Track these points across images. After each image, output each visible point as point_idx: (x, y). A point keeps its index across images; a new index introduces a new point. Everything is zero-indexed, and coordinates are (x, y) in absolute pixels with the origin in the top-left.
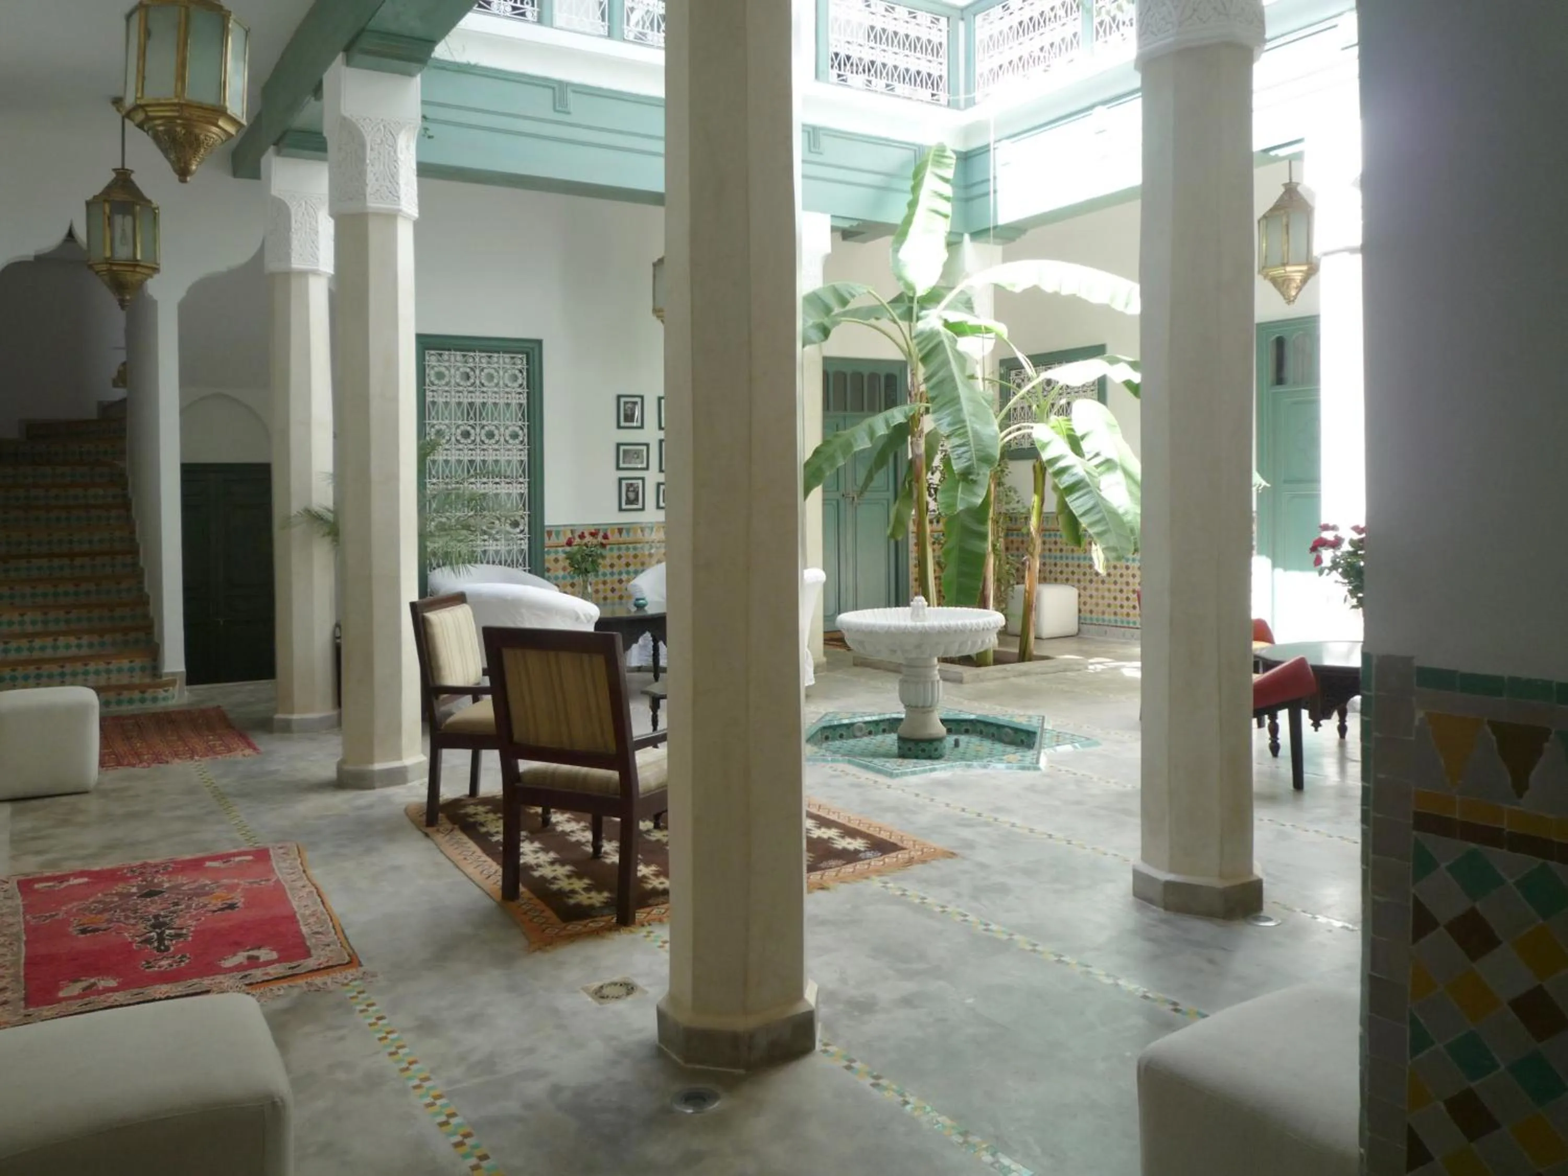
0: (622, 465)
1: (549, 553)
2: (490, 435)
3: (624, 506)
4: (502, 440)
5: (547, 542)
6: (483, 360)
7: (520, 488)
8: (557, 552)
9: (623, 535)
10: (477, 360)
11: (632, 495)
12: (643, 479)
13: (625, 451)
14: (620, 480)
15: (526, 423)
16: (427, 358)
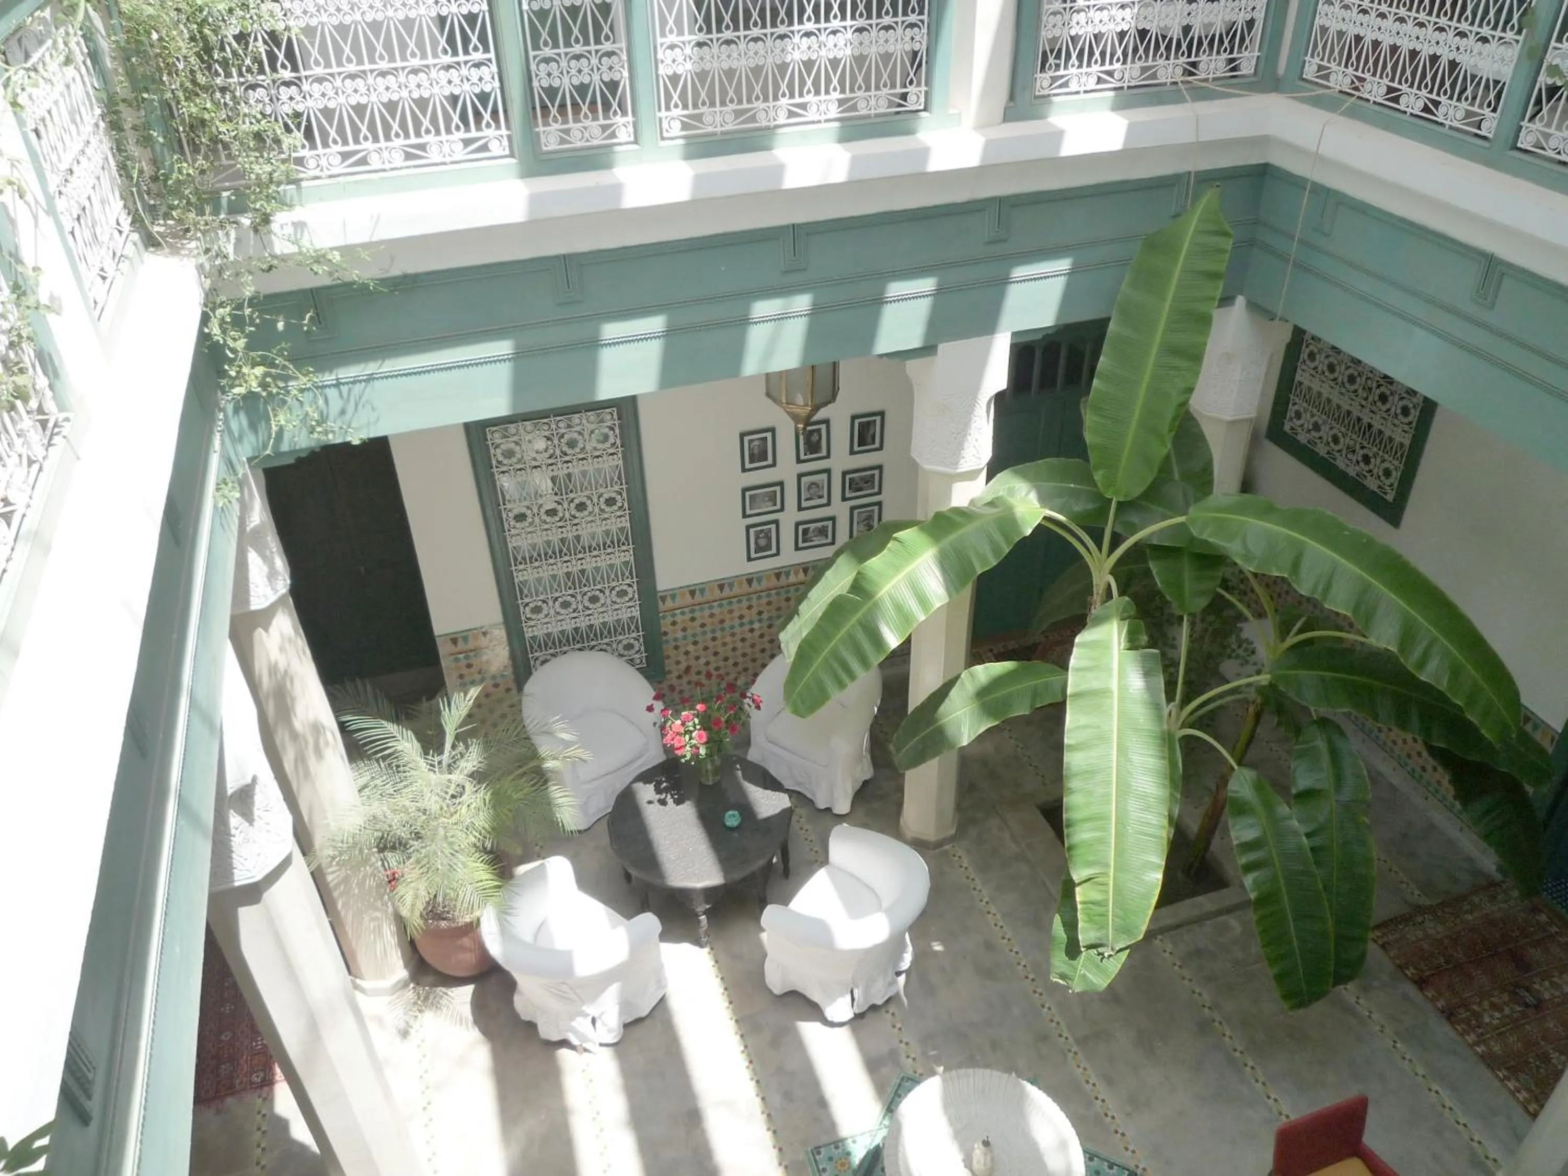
0: (748, 512)
1: (664, 618)
2: (581, 507)
3: (753, 555)
4: (595, 500)
5: (661, 606)
6: (561, 425)
7: (624, 556)
8: (674, 615)
9: (753, 585)
10: (553, 426)
11: (762, 542)
12: (776, 522)
13: (751, 496)
14: (748, 528)
15: (624, 487)
16: (489, 437)
